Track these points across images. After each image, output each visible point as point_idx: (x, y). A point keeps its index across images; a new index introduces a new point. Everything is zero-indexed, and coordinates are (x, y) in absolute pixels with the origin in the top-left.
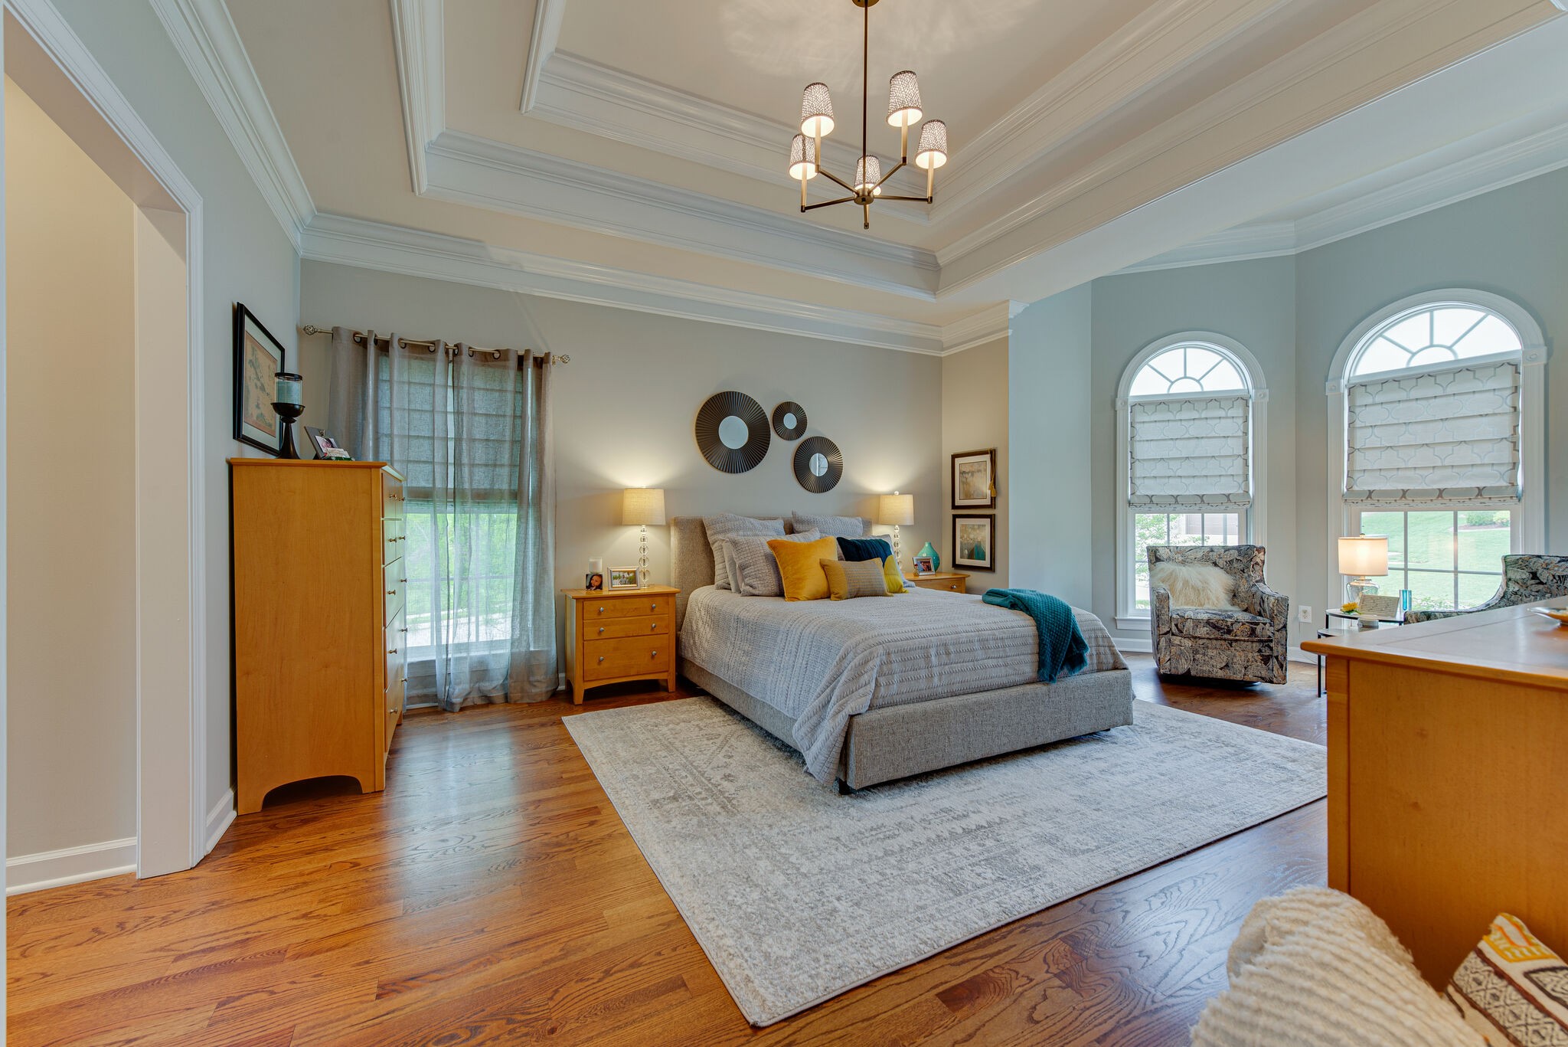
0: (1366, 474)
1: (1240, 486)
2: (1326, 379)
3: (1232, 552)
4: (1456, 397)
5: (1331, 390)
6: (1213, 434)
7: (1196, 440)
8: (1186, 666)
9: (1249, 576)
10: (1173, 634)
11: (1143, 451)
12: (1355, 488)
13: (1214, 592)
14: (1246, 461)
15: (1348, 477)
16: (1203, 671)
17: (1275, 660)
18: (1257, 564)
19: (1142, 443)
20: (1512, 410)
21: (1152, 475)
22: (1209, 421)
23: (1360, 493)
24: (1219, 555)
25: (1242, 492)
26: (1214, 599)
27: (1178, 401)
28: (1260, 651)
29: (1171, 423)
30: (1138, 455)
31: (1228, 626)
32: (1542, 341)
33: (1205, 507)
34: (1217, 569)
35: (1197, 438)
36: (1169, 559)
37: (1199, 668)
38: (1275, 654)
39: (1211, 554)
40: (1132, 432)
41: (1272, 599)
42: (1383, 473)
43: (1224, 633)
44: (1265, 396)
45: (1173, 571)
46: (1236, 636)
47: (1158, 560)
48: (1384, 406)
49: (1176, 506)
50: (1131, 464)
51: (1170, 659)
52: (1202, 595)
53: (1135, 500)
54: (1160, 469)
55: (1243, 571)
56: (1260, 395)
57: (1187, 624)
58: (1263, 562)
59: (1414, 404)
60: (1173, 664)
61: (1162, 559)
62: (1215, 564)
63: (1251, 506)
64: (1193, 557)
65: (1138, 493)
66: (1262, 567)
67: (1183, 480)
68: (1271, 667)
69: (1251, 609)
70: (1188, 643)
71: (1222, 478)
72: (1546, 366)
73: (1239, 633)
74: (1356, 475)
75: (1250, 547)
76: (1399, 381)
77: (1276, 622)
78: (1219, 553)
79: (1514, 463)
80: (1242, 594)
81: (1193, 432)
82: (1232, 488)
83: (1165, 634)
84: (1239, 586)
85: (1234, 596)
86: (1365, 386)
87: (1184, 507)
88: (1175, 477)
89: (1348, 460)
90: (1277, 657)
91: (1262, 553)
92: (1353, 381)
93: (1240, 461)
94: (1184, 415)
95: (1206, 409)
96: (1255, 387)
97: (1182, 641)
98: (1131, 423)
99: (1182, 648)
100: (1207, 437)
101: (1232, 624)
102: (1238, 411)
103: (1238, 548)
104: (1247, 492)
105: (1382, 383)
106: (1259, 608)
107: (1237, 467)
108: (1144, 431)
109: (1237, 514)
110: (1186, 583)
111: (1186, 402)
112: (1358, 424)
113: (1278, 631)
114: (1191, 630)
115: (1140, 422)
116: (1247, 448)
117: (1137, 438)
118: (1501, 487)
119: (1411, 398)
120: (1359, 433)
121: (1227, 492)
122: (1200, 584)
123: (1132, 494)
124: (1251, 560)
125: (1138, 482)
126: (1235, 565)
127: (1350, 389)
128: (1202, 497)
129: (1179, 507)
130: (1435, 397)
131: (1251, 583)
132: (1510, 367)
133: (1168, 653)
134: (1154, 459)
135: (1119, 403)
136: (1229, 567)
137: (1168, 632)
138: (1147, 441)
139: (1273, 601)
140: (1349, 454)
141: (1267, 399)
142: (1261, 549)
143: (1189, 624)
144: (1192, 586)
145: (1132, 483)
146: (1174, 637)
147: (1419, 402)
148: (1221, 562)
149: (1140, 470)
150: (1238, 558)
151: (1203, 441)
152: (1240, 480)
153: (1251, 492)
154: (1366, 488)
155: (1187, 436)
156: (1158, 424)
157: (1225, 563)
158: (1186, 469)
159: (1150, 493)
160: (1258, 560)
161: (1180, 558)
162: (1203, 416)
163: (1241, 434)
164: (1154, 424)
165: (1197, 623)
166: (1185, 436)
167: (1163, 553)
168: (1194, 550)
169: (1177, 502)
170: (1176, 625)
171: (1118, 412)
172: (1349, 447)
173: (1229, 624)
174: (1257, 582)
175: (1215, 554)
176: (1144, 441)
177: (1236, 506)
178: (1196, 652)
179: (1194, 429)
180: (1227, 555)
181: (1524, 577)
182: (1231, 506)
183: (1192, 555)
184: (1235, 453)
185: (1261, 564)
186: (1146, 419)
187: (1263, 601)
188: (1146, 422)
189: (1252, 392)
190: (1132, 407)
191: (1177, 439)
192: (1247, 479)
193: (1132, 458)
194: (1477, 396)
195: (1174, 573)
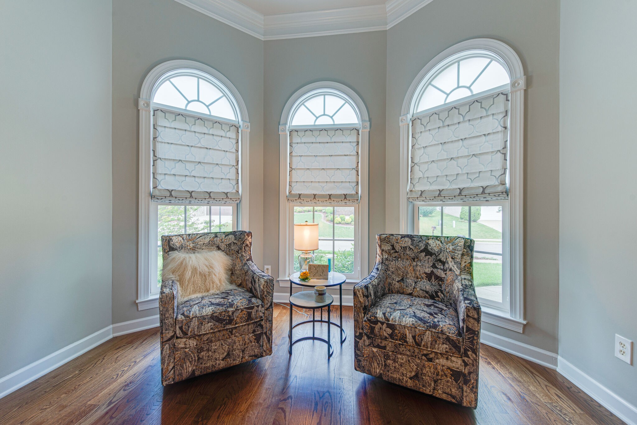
0: (298, 183)
1: (234, 187)
2: (279, 124)
3: (230, 236)
4: (336, 144)
5: (282, 131)
6: (217, 148)
7: (206, 150)
8: (190, 369)
9: (242, 256)
10: (177, 338)
11: (163, 151)
12: (293, 192)
13: (217, 275)
14: (237, 169)
15: (289, 185)
16: (208, 368)
17: (265, 336)
18: (247, 245)
19: (163, 144)
20: (356, 153)
21: (172, 173)
22: (215, 137)
23: (294, 195)
24: (222, 240)
25: (235, 191)
26: (218, 282)
27: (193, 117)
28: (254, 331)
29: (187, 132)
30: (159, 154)
31: (229, 316)
32: (368, 119)
33: (211, 201)
34: (219, 252)
35: (207, 148)
36: (182, 247)
37: (203, 365)
38: (265, 331)
39: (215, 239)
40: (155, 133)
41: (262, 281)
42: (305, 184)
43: (227, 324)
44: (248, 128)
45: (184, 259)
46: (236, 324)
47: (172, 249)
48: (306, 144)
49: (191, 199)
50: (154, 161)
51: (174, 367)
52: (207, 281)
53: (157, 193)
54: (179, 169)
55: (238, 252)
56: (246, 126)
57: (192, 324)
58: (251, 243)
59: (318, 145)
60: (177, 373)
61: (175, 247)
62: (219, 248)
63: (240, 202)
64: (202, 243)
65: (159, 187)
66: (250, 248)
67: (197, 179)
68: (261, 343)
69: (244, 284)
70: (193, 343)
71: (223, 180)
72: (369, 132)
73: (238, 321)
74: (293, 184)
75: (243, 233)
76: (312, 131)
77: (266, 302)
78: (221, 238)
79: (357, 182)
80: (237, 272)
81: (203, 143)
82: (230, 189)
83: (169, 339)
84: (236, 265)
85: (232, 273)
86: (297, 131)
87: (196, 201)
88: (190, 176)
89: (289, 175)
90: (266, 333)
91: (250, 237)
92: (291, 128)
93: (233, 170)
94: (197, 128)
95: (213, 128)
96: (242, 120)
97: (187, 343)
98: (154, 125)
99: (187, 350)
100: (213, 149)
101: (233, 314)
102: (232, 134)
103: (233, 233)
104: (238, 192)
105: (305, 131)
106: (250, 285)
107: (232, 174)
108: (165, 135)
109: (231, 207)
110: (195, 270)
111: (199, 119)
112: (294, 154)
113: (266, 310)
114: (196, 330)
115: (162, 126)
116: (238, 161)
117: (159, 139)
118: (353, 194)
119: (317, 142)
120: (294, 159)
121: (226, 191)
122: (207, 270)
123: (154, 188)
124: (243, 243)
125: (159, 177)
126: (233, 248)
127: (290, 132)
128: (209, 193)
129: (193, 201)
130: (327, 142)
131: (244, 262)
132: (356, 131)
133: (172, 360)
134: (174, 160)
135: (141, 103)
136: (228, 250)
137: (172, 337)
138: (168, 143)
139: (263, 283)
140: (290, 172)
141: (249, 130)
142: (249, 234)
143: (194, 323)
144: (200, 273)
145: (154, 177)
146: (179, 340)
147: (321, 144)
148: (223, 246)
149: (161, 167)
150: (235, 241)
151: (211, 151)
152: (234, 182)
153: (240, 192)
154: (298, 192)
155: (199, 145)
156: (177, 131)
157: (225, 246)
158: (199, 171)
159: (170, 188)
160: (248, 243)
161: (192, 245)
162: (211, 133)
163: (234, 151)
164: (174, 130)
165: (202, 320)
166: (197, 145)
167: (176, 242)
168: (203, 237)
169: (191, 197)
170: (181, 328)
171: (140, 111)
172: (290, 167)
173: (230, 313)
174: (247, 260)
175: (218, 239)
176: (165, 143)
177: (231, 201)
178: (201, 350)
179: (205, 141)
180: (227, 239)
181: (389, 248)
182: (229, 201)
183: (201, 241)
184: (231, 164)
185: (249, 246)
186: (167, 124)
187: (255, 281)
188: (167, 127)
189: (241, 123)
190: (154, 111)
191: (192, 146)
192: (238, 183)
193: (154, 156)
194: (344, 144)
195: (184, 263)
